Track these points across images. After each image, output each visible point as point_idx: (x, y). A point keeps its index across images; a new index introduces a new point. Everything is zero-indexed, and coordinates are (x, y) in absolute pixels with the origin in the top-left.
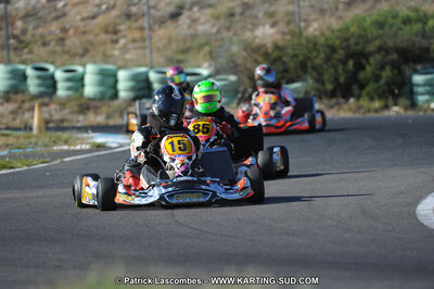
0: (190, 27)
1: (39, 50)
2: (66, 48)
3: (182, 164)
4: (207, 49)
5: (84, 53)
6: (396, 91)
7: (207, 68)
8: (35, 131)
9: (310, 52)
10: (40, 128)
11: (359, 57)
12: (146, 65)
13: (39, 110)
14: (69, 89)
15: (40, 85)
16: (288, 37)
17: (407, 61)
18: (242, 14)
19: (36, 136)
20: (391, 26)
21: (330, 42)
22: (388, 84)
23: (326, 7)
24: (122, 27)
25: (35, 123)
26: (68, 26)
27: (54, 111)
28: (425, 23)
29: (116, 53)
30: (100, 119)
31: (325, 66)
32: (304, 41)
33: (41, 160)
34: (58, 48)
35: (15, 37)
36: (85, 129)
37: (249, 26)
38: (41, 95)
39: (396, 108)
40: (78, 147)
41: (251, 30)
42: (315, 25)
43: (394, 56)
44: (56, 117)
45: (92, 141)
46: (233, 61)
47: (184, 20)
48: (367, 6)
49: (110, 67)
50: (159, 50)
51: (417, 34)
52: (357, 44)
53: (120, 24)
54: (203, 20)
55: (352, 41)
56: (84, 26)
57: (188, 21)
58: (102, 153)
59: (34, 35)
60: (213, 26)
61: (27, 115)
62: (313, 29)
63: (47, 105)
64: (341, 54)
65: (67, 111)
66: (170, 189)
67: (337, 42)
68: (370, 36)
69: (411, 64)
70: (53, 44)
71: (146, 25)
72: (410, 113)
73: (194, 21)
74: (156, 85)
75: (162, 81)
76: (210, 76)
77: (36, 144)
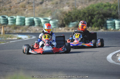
0: (45, 6)
1: (4, 12)
2: (11, 11)
4: (50, 12)
5: (16, 13)
6: (102, 25)
7: (50, 18)
8: (2, 34)
9: (79, 14)
10: (3, 33)
11: (92, 15)
12: (33, 17)
13: (3, 28)
14: (12, 22)
15: (4, 21)
18: (60, 3)
19: (2, 35)
20: (101, 7)
21: (84, 11)
22: (100, 23)
23: (83, 2)
24: (27, 6)
25: (2, 32)
26: (12, 5)
27: (7, 29)
28: (110, 7)
29: (25, 13)
30: (20, 31)
31: (83, 18)
32: (77, 11)
33: (3, 42)
34: (9, 11)
36: (16, 34)
37: (62, 7)
38: (4, 24)
39: (102, 30)
40: (14, 39)
42: (80, 6)
43: (102, 16)
44: (8, 30)
45: (17, 37)
46: (57, 16)
47: (44, 4)
48: (94, 2)
49: (23, 17)
50: (37, 12)
51: (108, 10)
52: (92, 12)
54: (49, 4)
55: (90, 11)
56: (17, 5)
57: (45, 5)
58: (20, 40)
59: (2, 8)
60: (52, 6)
62: (80, 8)
63: (5, 27)
64: (87, 14)
65: (11, 29)
68: (95, 10)
69: (106, 18)
70: (7, 10)
71: (33, 5)
72: (106, 31)
73: (47, 5)
74: (36, 22)
75: (37, 21)
76: (51, 20)
77: (2, 37)
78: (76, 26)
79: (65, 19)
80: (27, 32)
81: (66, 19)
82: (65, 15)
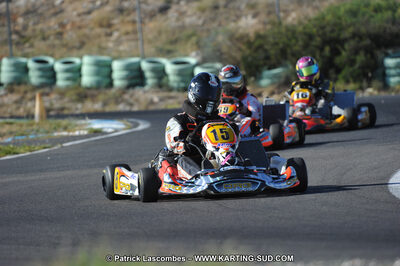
0: (178, 20)
1: (39, 44)
2: (65, 42)
3: (228, 153)
4: (194, 39)
5: (81, 46)
6: (370, 75)
7: (195, 57)
8: (37, 119)
9: (290, 40)
10: (41, 117)
11: (335, 44)
12: (138, 56)
13: (40, 99)
14: (68, 79)
15: (41, 77)
16: (269, 27)
17: (379, 46)
18: (226, 6)
19: (38, 124)
20: (364, 14)
21: (307, 30)
22: (359, 68)
24: (115, 21)
25: (37, 111)
26: (65, 21)
27: (54, 101)
28: (394, 11)
29: (111, 45)
30: (97, 107)
31: (304, 53)
32: (283, 30)
33: (43, 146)
34: (57, 42)
35: (17, 33)
36: (82, 116)
37: (233, 18)
38: (42, 86)
39: (370, 90)
40: (77, 133)
41: (235, 21)
42: (294, 15)
43: (367, 42)
44: (57, 105)
45: (89, 127)
46: (219, 50)
47: (172, 13)
49: (105, 58)
50: (150, 42)
51: (387, 22)
52: (332, 31)
53: (113, 19)
54: (189, 12)
55: (328, 29)
56: (82, 20)
57: (176, 14)
58: (99, 138)
59: (34, 30)
60: (199, 18)
61: (29, 104)
62: (292, 18)
63: (47, 94)
64: (318, 39)
65: (66, 99)
66: (218, 179)
67: (315, 30)
68: (344, 23)
69: (383, 49)
70: (52, 38)
71: (137, 19)
72: (383, 94)
73: (182, 14)
74: (148, 74)
75: (153, 70)
76: (197, 65)
77: (38, 131)
78: (283, 80)
79: (244, 59)
80: (121, 107)
81: (250, 59)
82: (244, 47)
